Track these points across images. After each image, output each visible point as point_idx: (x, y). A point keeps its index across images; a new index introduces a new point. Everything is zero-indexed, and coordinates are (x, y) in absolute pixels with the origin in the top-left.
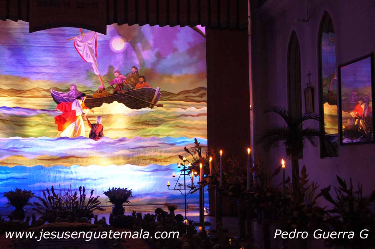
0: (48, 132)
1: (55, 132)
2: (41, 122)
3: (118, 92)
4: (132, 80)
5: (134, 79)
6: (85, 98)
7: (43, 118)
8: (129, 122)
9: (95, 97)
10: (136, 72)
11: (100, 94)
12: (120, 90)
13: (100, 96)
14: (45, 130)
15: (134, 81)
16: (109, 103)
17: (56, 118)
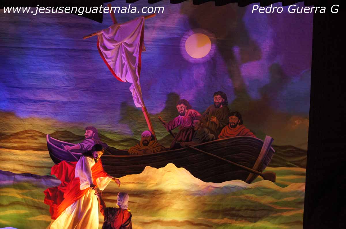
0: (31, 219)
1: (44, 219)
2: (19, 198)
3: (183, 144)
4: (214, 119)
5: (218, 119)
6: (100, 154)
7: (24, 191)
8: (195, 209)
9: (134, 154)
10: (222, 103)
11: (145, 147)
12: (187, 140)
13: (145, 151)
14: (26, 215)
15: (217, 123)
16: (158, 167)
17: (46, 193)
